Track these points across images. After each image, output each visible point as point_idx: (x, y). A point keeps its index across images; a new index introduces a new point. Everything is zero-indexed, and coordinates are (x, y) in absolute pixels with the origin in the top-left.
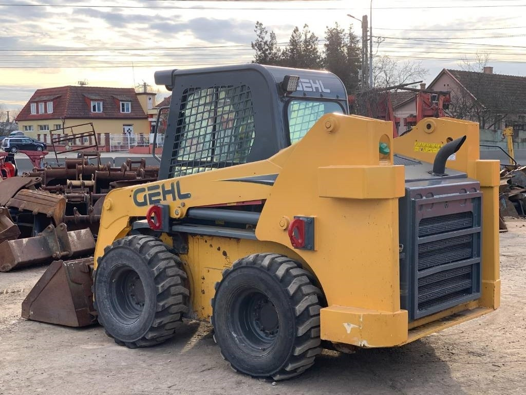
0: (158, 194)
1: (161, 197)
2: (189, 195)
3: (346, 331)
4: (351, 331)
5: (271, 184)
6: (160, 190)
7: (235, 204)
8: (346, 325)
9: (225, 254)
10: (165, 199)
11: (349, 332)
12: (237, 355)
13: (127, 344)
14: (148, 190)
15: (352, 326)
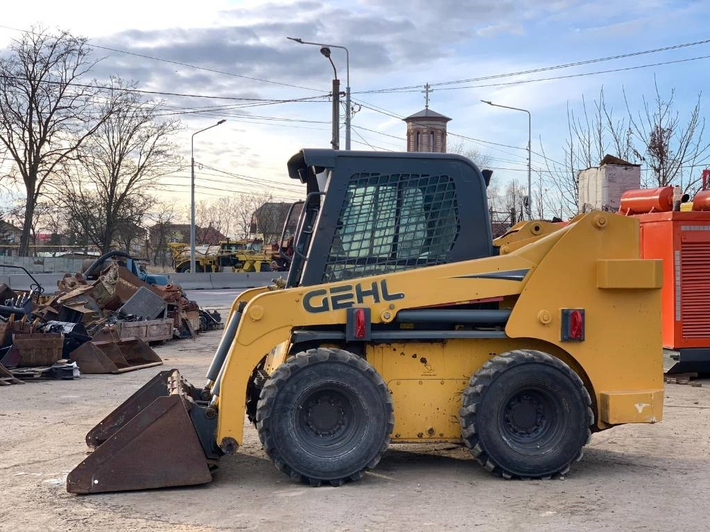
0: (351, 296)
1: (355, 299)
2: (402, 296)
3: (637, 411)
4: (643, 411)
5: (520, 280)
6: (354, 292)
7: (468, 302)
8: (637, 406)
9: (423, 361)
10: (360, 301)
11: (640, 411)
12: (514, 459)
13: (331, 482)
14: (331, 292)
15: (644, 405)
